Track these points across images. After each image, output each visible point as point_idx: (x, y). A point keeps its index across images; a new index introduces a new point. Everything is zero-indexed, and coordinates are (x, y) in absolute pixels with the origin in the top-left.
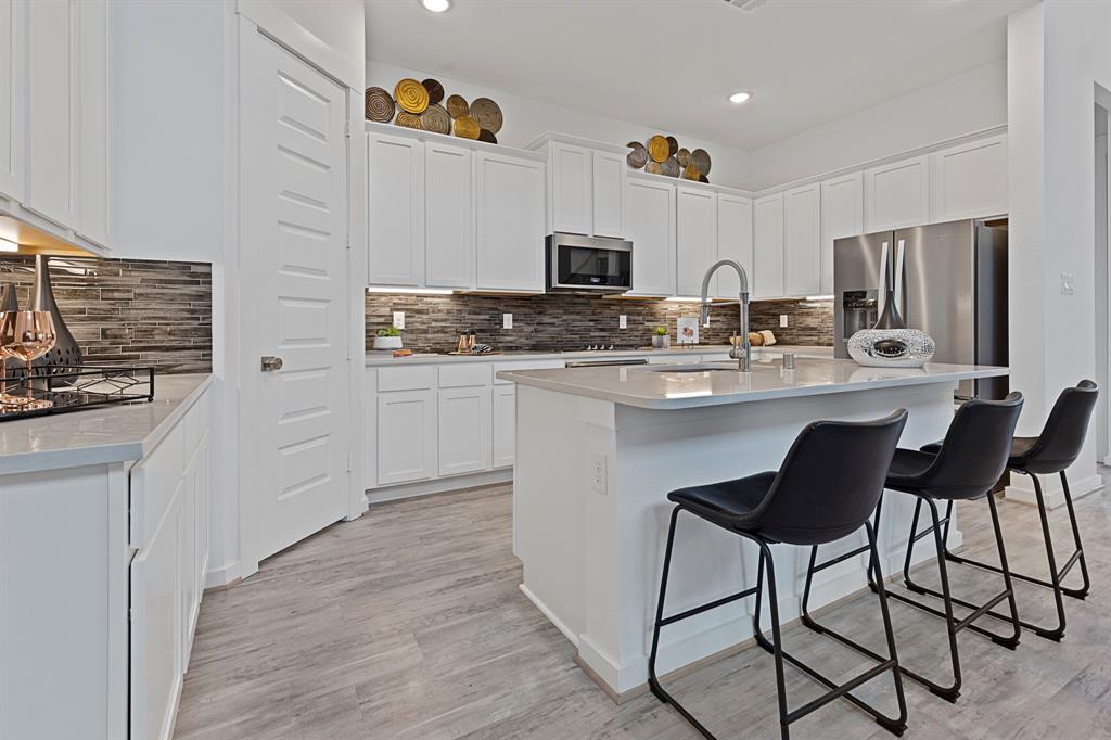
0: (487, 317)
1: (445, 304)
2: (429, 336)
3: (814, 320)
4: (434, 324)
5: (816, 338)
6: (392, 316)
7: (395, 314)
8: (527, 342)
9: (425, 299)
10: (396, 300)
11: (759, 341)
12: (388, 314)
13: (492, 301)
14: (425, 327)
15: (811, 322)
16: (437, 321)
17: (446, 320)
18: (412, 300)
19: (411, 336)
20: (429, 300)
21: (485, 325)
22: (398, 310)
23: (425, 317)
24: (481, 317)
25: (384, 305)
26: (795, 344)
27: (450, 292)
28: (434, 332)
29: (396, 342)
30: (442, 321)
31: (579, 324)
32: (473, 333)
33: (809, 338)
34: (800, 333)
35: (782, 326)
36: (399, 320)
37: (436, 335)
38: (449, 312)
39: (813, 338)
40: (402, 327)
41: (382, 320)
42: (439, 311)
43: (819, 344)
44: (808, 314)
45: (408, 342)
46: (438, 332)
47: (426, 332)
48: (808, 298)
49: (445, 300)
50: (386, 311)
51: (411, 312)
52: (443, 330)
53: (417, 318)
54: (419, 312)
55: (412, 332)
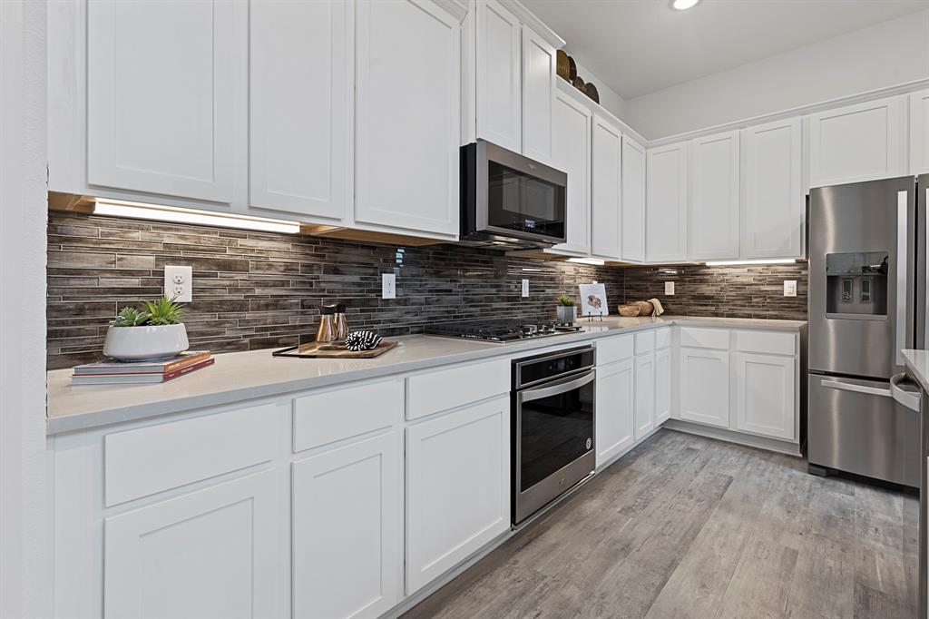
0: (356, 279)
1: (281, 254)
2: (248, 315)
3: (711, 288)
4: (258, 291)
5: (713, 308)
6: (162, 273)
7: (170, 270)
8: (415, 319)
9: (240, 241)
10: (169, 238)
11: (648, 310)
12: (152, 267)
13: (365, 251)
14: (240, 297)
15: (707, 290)
16: (264, 284)
17: (283, 284)
18: (209, 240)
19: (207, 317)
20: (249, 243)
21: (353, 294)
22: (175, 261)
23: (239, 276)
24: (348, 278)
25: (142, 247)
26: (685, 314)
27: (294, 229)
28: (259, 308)
29: (173, 338)
30: (275, 285)
31: (479, 290)
32: (340, 309)
33: (704, 308)
34: (692, 302)
35: (667, 294)
36: (179, 283)
37: (262, 314)
38: (289, 268)
39: (708, 308)
40: (187, 297)
41: (135, 282)
42: (270, 266)
43: (716, 315)
44: (702, 281)
45: (200, 328)
46: (267, 307)
47: (241, 306)
48: (708, 264)
49: (283, 246)
50: (146, 262)
51: (205, 266)
52: (275, 303)
53: (223, 279)
54: (227, 266)
55: (210, 307)
